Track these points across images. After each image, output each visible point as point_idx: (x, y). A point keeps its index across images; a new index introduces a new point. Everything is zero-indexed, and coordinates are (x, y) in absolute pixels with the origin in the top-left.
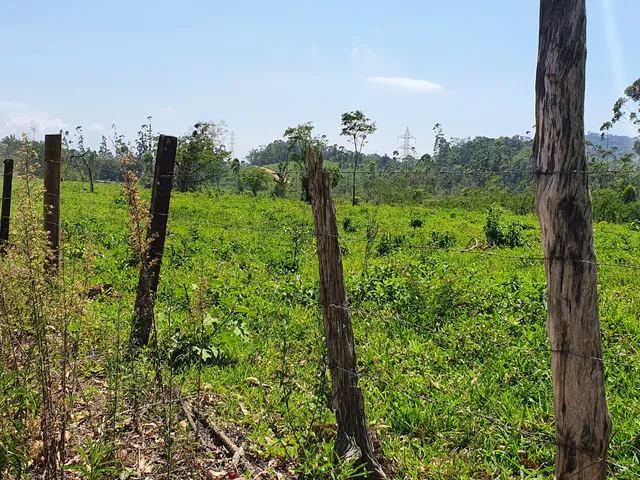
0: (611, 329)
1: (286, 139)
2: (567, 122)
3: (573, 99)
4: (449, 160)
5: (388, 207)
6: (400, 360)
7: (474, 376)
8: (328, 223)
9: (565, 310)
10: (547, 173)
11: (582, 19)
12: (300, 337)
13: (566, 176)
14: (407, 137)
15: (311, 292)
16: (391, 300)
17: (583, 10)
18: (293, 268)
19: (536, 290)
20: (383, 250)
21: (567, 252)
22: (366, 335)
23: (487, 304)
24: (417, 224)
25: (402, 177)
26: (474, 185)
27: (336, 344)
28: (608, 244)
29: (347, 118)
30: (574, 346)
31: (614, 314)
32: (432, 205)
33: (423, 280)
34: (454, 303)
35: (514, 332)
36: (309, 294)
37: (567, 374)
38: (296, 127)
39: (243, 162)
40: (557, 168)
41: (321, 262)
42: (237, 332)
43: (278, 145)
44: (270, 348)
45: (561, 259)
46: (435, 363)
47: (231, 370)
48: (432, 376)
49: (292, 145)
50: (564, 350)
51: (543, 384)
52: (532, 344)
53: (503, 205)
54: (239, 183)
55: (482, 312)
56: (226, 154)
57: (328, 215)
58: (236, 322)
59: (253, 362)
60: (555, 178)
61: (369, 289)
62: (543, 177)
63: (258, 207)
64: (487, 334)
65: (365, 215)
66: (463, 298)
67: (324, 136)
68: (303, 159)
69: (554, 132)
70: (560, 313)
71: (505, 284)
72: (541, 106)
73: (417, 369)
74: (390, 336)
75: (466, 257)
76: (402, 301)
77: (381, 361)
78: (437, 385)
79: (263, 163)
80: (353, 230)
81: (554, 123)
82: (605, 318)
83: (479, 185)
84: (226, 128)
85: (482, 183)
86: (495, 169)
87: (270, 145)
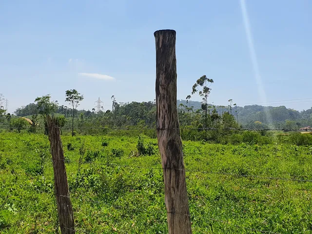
0: (194, 193)
1: (36, 103)
2: (169, 106)
3: (172, 96)
4: (120, 113)
5: (91, 136)
6: (97, 218)
7: (133, 222)
8: (59, 153)
9: (173, 192)
10: (162, 129)
11: (174, 60)
12: (45, 209)
13: (170, 131)
14: (99, 102)
15: (50, 185)
16: (92, 186)
17: (175, 57)
18: (40, 172)
19: (161, 177)
20: (88, 159)
21: (172, 165)
22: (80, 206)
23: (138, 185)
24: (105, 145)
25: (97, 121)
26: (131, 124)
27: (63, 215)
28: (192, 152)
29: (68, 93)
30: (177, 210)
31: (196, 186)
32: (112, 134)
33: (108, 175)
34: (123, 186)
35: (152, 198)
36: (49, 186)
37: (175, 223)
38: (42, 97)
39: (12, 115)
40: (166, 126)
41: (55, 173)
42: (10, 209)
43: (32, 106)
44: (28, 216)
45: (170, 168)
46: (114, 218)
47: (6, 231)
48: (113, 224)
49: (39, 106)
50: (173, 212)
51: (165, 224)
52: (159, 204)
53: (145, 134)
54: (11, 126)
55: (137, 189)
56: (3, 111)
57: (59, 149)
58: (9, 204)
59: (19, 225)
60: (165, 131)
61: (81, 181)
62: (160, 130)
63: (21, 138)
64: (139, 201)
65: (79, 141)
66: (128, 183)
67: (57, 101)
68: (45, 113)
69: (164, 111)
70: (170, 194)
71: (147, 174)
72: (158, 99)
73: (105, 221)
74: (92, 205)
75: (129, 161)
76: (98, 186)
77: (87, 219)
78: (115, 229)
79: (23, 115)
80: (72, 149)
81: (164, 107)
82: (191, 189)
83: (134, 124)
84: (3, 98)
85: (135, 124)
86: (141, 117)
87: (27, 106)
